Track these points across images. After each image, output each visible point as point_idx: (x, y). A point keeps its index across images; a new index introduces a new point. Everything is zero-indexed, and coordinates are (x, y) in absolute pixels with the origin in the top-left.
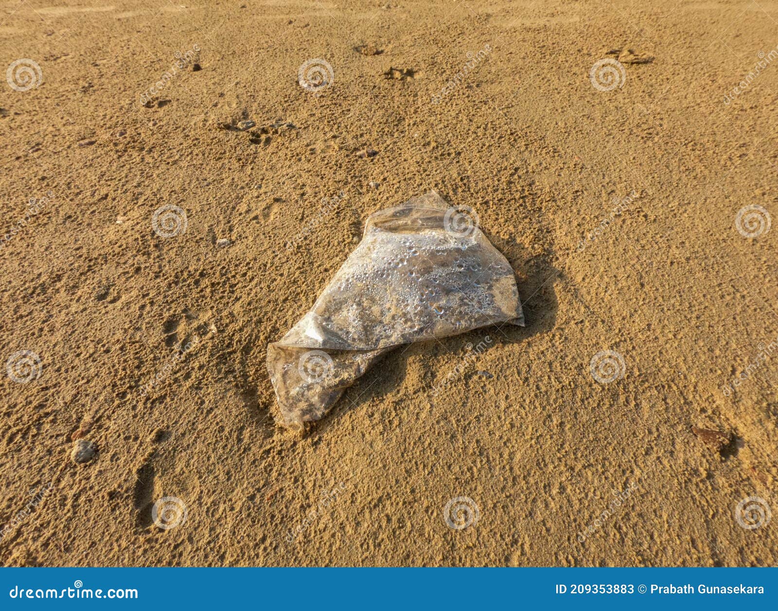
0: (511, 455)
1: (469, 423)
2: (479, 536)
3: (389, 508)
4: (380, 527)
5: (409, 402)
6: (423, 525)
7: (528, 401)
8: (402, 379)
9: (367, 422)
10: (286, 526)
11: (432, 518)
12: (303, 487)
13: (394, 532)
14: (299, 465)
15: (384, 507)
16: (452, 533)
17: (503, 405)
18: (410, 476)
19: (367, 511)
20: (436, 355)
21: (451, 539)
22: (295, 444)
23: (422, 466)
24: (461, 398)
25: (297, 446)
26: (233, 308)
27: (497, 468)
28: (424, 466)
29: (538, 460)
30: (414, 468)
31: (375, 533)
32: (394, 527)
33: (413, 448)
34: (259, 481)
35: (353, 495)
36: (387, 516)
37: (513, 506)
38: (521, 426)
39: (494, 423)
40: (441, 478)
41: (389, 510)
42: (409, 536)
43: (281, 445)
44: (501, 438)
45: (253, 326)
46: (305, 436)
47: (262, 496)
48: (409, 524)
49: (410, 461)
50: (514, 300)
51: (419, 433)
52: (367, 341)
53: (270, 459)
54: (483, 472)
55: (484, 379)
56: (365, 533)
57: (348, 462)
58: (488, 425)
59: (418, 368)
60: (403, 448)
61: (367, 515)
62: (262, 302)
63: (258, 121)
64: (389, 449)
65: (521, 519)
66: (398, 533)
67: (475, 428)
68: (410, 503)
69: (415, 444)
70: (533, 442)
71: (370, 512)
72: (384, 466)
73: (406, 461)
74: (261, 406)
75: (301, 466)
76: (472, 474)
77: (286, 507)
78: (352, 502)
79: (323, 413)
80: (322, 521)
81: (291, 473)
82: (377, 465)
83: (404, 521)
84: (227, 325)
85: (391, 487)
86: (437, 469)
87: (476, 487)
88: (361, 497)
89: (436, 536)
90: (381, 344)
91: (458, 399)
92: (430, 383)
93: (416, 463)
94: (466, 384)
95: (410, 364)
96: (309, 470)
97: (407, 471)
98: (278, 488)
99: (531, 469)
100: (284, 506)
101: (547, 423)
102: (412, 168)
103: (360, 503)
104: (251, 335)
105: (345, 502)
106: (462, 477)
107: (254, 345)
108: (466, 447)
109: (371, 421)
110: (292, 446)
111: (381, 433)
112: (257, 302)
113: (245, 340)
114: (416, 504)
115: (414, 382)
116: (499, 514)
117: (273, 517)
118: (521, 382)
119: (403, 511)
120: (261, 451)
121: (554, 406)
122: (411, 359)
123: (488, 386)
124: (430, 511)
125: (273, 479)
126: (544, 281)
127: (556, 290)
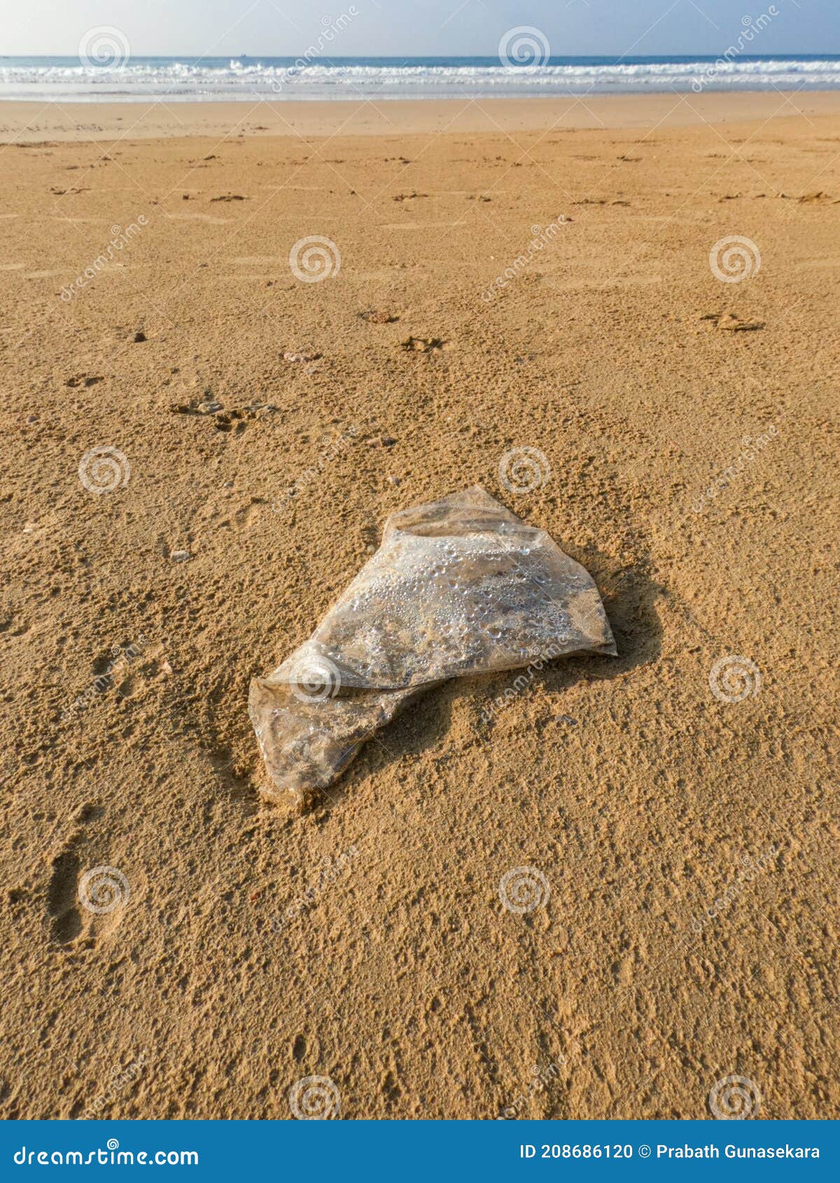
0: (611, 827)
1: (547, 786)
2: (571, 938)
3: (435, 904)
4: (423, 930)
5: (458, 760)
6: (486, 926)
7: (629, 754)
8: (445, 730)
9: (397, 788)
10: (281, 936)
11: (500, 915)
12: (305, 881)
13: (444, 937)
14: (297, 852)
15: (427, 903)
16: (530, 936)
17: (594, 760)
18: (463, 859)
19: (402, 908)
20: (493, 696)
21: (530, 944)
22: (290, 822)
23: (481, 843)
24: (533, 753)
25: (294, 826)
26: (195, 640)
27: (592, 845)
28: (485, 844)
29: (651, 832)
30: (470, 847)
31: (415, 940)
32: (443, 929)
33: (467, 820)
34: (238, 874)
35: (380, 887)
36: (433, 914)
37: (619, 895)
38: (622, 787)
39: (583, 785)
40: (509, 860)
41: (435, 906)
42: (467, 942)
43: (270, 825)
44: (594, 804)
45: (225, 663)
46: (305, 811)
47: (243, 894)
48: (466, 926)
49: (463, 838)
50: (601, 621)
51: (474, 800)
52: (394, 676)
53: (254, 843)
54: (571, 851)
55: (564, 726)
56: (400, 939)
57: (371, 843)
58: (575, 787)
59: (468, 713)
60: (451, 820)
61: (403, 915)
62: (238, 631)
63: (227, 403)
64: (431, 823)
65: (632, 912)
66: (449, 938)
67: (555, 792)
68: (466, 896)
69: (469, 814)
70: (641, 808)
71: (407, 910)
72: (426, 846)
73: (457, 838)
74: (238, 773)
75: (301, 852)
76: (556, 853)
77: (280, 909)
78: (379, 897)
79: (332, 778)
80: (336, 926)
81: (286, 862)
82: (414, 845)
83: (458, 922)
84: (186, 664)
85: (437, 875)
86: (504, 848)
87: (562, 871)
88: (393, 890)
89: (507, 941)
90: (414, 680)
91: (529, 754)
92: (486, 733)
93: (472, 840)
94: (540, 734)
95: (456, 708)
96: (313, 857)
97: (459, 852)
98: (267, 883)
99: (641, 845)
100: (276, 908)
101: (659, 782)
102: (445, 459)
103: (392, 897)
104: (221, 676)
105: (369, 898)
106: (541, 858)
107: (226, 691)
108: (544, 818)
109: (402, 786)
110: (286, 826)
111: (418, 802)
112: (230, 631)
113: (213, 684)
114: (475, 897)
115: (464, 733)
116: (599, 907)
117: (260, 923)
118: (618, 728)
119: (457, 907)
120: (241, 832)
121: (668, 759)
122: (457, 702)
123: (571, 736)
124: (497, 906)
125: (260, 870)
126: (641, 599)
127: (658, 609)
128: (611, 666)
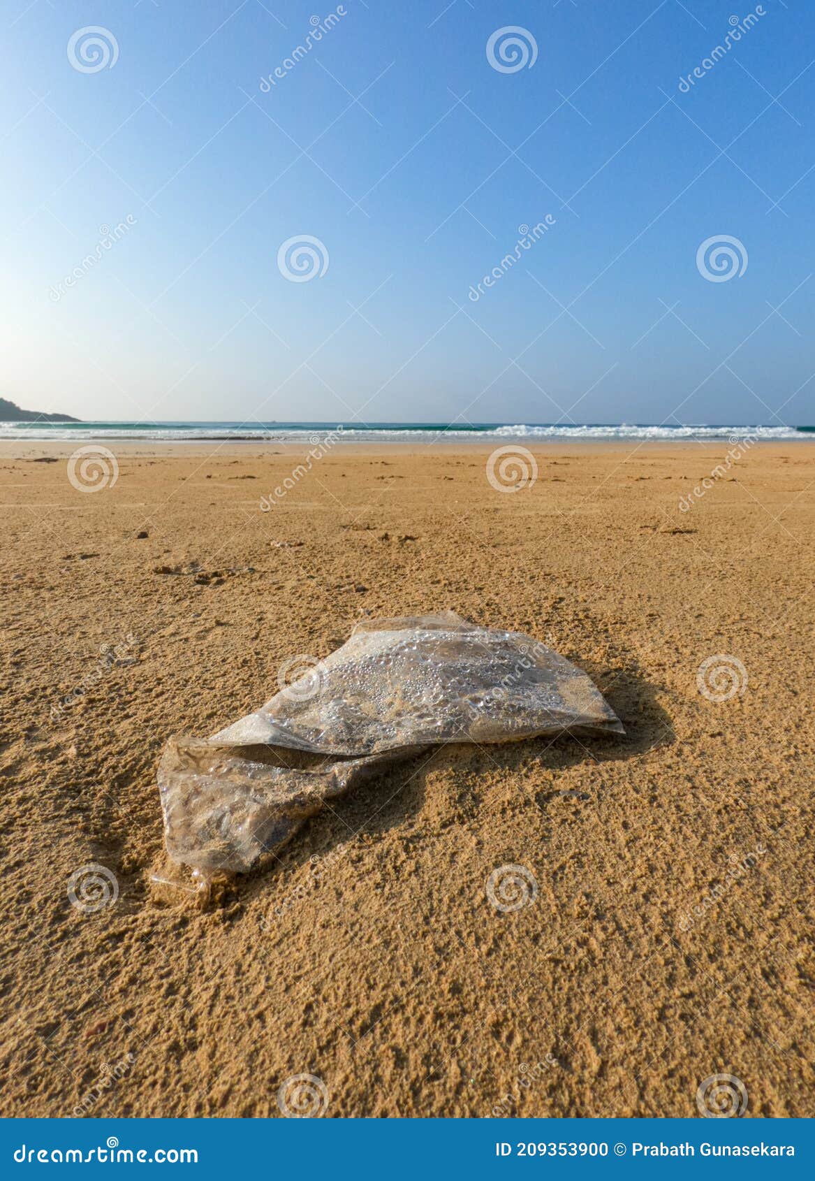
0: (668, 918)
1: (562, 867)
2: (642, 1090)
3: (400, 1033)
4: (378, 1079)
5: (435, 839)
6: (490, 1070)
7: (668, 828)
8: (416, 809)
9: (348, 871)
10: (121, 1099)
11: (512, 1049)
12: (187, 1005)
13: (416, 1092)
14: (185, 961)
15: (386, 1031)
16: (569, 1087)
17: (622, 837)
18: (445, 959)
19: (344, 1041)
20: (478, 771)
21: (572, 1102)
22: (184, 922)
23: (473, 938)
24: (537, 829)
25: (189, 927)
26: (116, 726)
27: (644, 940)
28: (478, 940)
29: (728, 924)
30: (456, 944)
31: (363, 1098)
32: (413, 1076)
33: (450, 908)
34: (79, 995)
35: (309, 1008)
36: (395, 1049)
37: (707, 1015)
38: (669, 868)
39: (613, 866)
40: (519, 960)
41: (401, 1034)
42: (457, 1100)
43: (153, 925)
44: (634, 889)
45: (146, 747)
46: (208, 907)
47: (76, 1028)
48: (454, 1069)
49: (445, 931)
51: (459, 882)
52: (352, 742)
53: (120, 951)
54: (614, 949)
55: (574, 800)
56: (335, 1097)
57: (302, 943)
58: (601, 868)
59: (447, 787)
60: (426, 908)
61: (343, 1052)
62: (170, 718)
63: (211, 568)
64: (395, 911)
65: (738, 1042)
66: (425, 1092)
67: (575, 874)
68: (451, 1016)
69: (452, 900)
70: (705, 891)
71: (351, 1043)
72: (387, 943)
73: (435, 931)
74: (126, 865)
75: (190, 962)
76: (590, 952)
77: (132, 1051)
78: (305, 1023)
79: (257, 860)
80: (224, 1076)
81: (162, 977)
82: (369, 941)
83: (438, 1062)
84: (97, 748)
85: (403, 984)
86: (508, 945)
87: (605, 977)
88: (329, 1010)
89: (529, 1098)
90: (377, 747)
91: (531, 831)
92: (471, 809)
93: (458, 933)
94: (543, 809)
95: (431, 783)
96: (208, 970)
97: (438, 950)
98: (121, 1010)
99: (718, 942)
100: (126, 1048)
101: (720, 860)
103: (327, 1022)
104: (137, 760)
105: (289, 1025)
106: (568, 957)
107: (139, 773)
108: (564, 906)
109: (356, 868)
110: (175, 927)
111: (377, 886)
112: (161, 717)
113: (124, 767)
114: (467, 1019)
115: (442, 809)
116: (679, 1034)
117: (90, 1075)
118: (646, 801)
119: (437, 1036)
120: (104, 934)
121: (722, 834)
122: (432, 776)
123: (585, 813)
124: (505, 1034)
125: (117, 989)
126: (639, 695)
127: (660, 702)
128: (620, 748)
